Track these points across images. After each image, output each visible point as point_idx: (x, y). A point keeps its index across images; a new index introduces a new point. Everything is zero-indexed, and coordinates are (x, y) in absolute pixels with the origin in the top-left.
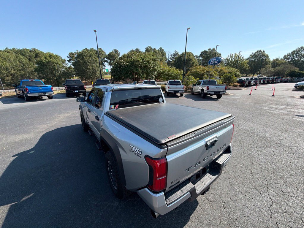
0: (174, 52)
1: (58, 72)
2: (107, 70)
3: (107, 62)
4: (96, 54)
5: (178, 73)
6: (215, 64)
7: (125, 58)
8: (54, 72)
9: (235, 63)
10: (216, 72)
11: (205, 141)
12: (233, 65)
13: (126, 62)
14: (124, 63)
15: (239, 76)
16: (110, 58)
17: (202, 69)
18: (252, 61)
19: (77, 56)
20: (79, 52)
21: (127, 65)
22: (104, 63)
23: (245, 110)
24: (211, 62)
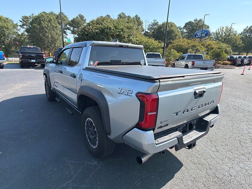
0: (153, 22)
1: (8, 40)
2: (69, 40)
3: (70, 30)
4: (56, 18)
5: (157, 45)
6: (203, 37)
7: (94, 24)
8: (3, 38)
9: (226, 38)
10: (203, 47)
11: (194, 89)
12: (223, 40)
13: (95, 29)
14: (92, 30)
15: (230, 53)
16: (74, 25)
17: (187, 43)
18: (246, 36)
19: (32, 20)
20: (34, 16)
21: (97, 33)
22: (65, 30)
23: (235, 88)
24: (198, 35)
